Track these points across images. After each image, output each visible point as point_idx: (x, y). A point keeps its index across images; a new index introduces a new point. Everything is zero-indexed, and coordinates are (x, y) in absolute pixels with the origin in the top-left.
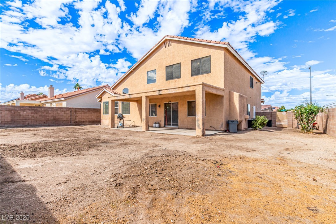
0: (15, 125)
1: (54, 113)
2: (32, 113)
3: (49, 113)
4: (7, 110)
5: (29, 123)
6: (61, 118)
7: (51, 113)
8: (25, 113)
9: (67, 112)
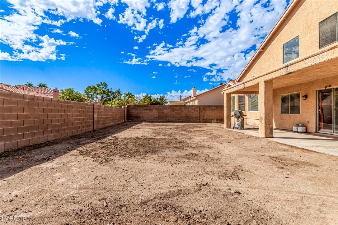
0: (161, 121)
1: (186, 111)
2: (170, 111)
3: (183, 111)
4: (156, 109)
5: (169, 119)
6: (192, 115)
7: (184, 111)
8: (166, 111)
9: (197, 110)
